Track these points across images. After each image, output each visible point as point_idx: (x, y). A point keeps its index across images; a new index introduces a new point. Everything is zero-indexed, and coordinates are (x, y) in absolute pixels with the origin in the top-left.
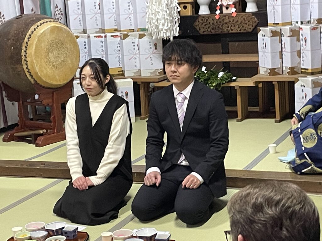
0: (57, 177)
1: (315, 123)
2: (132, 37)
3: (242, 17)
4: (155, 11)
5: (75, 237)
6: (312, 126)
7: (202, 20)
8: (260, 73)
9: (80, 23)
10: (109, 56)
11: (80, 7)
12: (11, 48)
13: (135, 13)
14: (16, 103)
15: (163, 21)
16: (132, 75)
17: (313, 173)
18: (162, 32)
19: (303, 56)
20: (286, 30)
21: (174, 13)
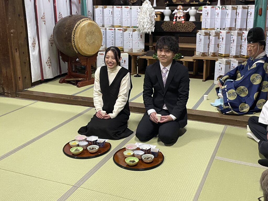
0: (90, 106)
1: (235, 86)
2: (129, 31)
3: (187, 24)
4: (143, 18)
5: (103, 146)
6: (234, 88)
7: (166, 24)
8: (196, 54)
9: (101, 21)
10: (116, 40)
11: (101, 12)
12: (66, 33)
13: (131, 18)
14: (66, 63)
15: (147, 23)
16: (128, 51)
17: (232, 114)
18: (146, 29)
19: (220, 47)
20: (213, 33)
21: (153, 19)
